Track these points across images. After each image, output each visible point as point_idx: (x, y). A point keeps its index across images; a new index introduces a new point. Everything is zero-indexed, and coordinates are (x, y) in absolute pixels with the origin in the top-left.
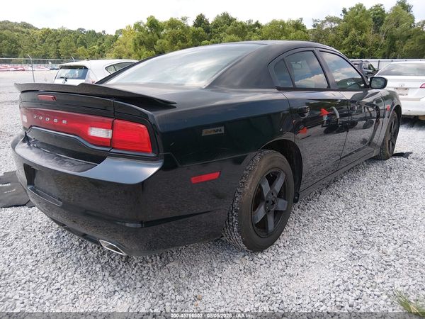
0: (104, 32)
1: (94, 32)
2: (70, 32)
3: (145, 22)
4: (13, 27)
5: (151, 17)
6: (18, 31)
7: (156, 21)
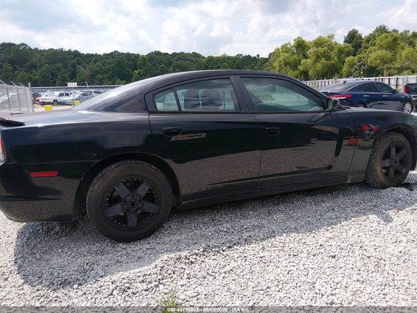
0: (258, 56)
1: (249, 56)
2: (229, 58)
3: (293, 43)
4: (185, 57)
5: (299, 38)
6: (189, 60)
7: (303, 42)
